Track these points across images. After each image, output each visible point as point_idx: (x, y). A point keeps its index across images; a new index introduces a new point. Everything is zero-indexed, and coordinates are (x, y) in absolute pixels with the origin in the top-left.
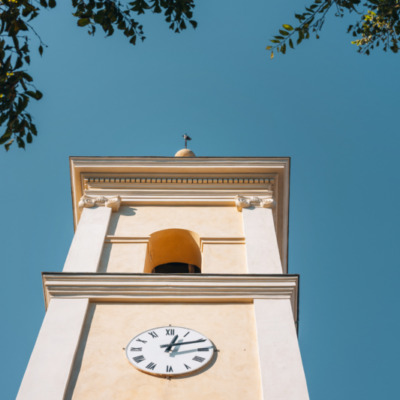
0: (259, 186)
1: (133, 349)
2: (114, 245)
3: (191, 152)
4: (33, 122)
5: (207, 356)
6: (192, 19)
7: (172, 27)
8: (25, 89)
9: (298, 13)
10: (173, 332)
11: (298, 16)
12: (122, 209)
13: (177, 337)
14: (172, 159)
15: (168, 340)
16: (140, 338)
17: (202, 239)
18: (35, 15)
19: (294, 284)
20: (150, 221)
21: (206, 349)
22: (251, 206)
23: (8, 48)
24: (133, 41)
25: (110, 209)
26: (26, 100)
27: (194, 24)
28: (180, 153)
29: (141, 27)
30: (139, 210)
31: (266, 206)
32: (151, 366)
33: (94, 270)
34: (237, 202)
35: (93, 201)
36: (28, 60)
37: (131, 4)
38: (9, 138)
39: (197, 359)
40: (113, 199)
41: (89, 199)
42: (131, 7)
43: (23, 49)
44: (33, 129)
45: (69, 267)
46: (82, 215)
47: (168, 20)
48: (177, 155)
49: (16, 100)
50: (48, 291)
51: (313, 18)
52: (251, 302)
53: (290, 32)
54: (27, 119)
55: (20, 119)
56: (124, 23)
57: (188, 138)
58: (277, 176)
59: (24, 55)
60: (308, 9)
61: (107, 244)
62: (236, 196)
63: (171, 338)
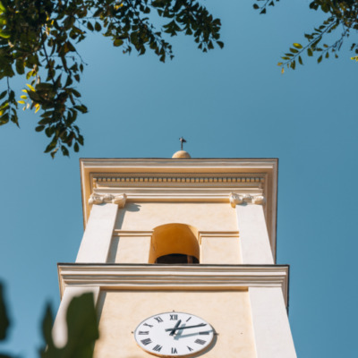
0: (250, 184)
1: (141, 333)
2: (121, 238)
3: (187, 154)
4: (81, 134)
5: (208, 339)
6: (219, 40)
7: (200, 47)
8: (74, 103)
9: (307, 33)
10: (176, 317)
11: (307, 36)
12: (127, 206)
13: (180, 322)
14: (168, 160)
15: (172, 324)
16: (147, 322)
17: (200, 232)
18: (83, 38)
19: (284, 273)
20: (153, 216)
21: (207, 333)
22: (244, 203)
23: (59, 67)
24: (162, 59)
25: (116, 206)
26: (75, 113)
27: (221, 45)
28: (177, 155)
29: (170, 47)
30: (143, 207)
31: (257, 203)
32: (158, 348)
33: (104, 261)
34: (231, 199)
35: (102, 198)
36: (77, 78)
37: (165, 27)
38: (54, 147)
39: (199, 341)
40: (120, 196)
41: (98, 196)
42: (165, 29)
43: (72, 68)
44: (81, 139)
45: (81, 258)
46: (91, 212)
47: (197, 41)
48: (174, 157)
49: (66, 114)
50: (63, 280)
51: (321, 38)
52: (246, 290)
53: (299, 50)
54: (75, 131)
55: (68, 131)
56: (156, 43)
57: (183, 141)
58: (266, 176)
59: (73, 74)
60: (316, 30)
61: (115, 238)
62: (230, 194)
63: (175, 322)
